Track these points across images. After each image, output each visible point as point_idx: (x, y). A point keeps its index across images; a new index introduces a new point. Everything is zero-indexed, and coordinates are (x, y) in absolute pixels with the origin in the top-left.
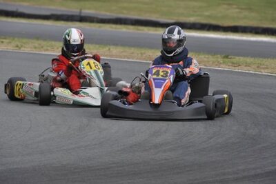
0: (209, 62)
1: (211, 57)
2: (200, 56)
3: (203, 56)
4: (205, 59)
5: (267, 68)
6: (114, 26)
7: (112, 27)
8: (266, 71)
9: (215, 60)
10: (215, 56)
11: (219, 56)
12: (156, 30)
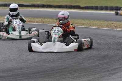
0: (50, 22)
1: (50, 19)
2: (46, 19)
3: (47, 19)
4: (48, 21)
5: (77, 24)
6: (4, 7)
7: (3, 8)
8: (76, 25)
9: (53, 21)
10: (53, 19)
11: (54, 19)
12: (23, 9)
